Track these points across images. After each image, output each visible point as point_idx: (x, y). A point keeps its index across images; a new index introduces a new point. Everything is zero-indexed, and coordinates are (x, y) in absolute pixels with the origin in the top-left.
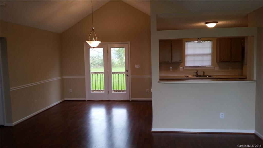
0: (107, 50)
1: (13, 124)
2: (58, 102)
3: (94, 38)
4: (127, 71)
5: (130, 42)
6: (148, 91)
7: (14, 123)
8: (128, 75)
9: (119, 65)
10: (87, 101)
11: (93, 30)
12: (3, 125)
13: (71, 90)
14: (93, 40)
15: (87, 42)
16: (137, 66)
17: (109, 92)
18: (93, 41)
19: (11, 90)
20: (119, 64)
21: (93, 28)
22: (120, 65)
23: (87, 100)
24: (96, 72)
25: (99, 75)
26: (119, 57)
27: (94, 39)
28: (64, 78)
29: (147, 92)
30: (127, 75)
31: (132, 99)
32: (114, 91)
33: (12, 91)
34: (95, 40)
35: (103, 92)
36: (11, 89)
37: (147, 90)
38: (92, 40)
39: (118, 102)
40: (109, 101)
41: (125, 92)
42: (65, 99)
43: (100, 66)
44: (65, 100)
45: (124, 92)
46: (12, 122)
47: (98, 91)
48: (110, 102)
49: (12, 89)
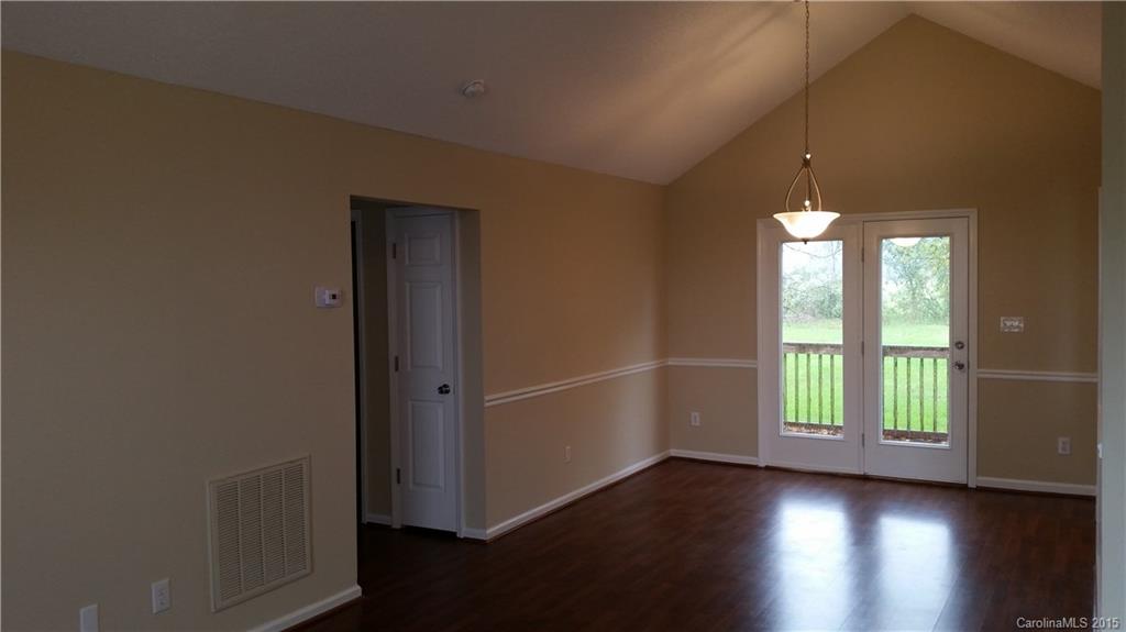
0: (863, 249)
1: (489, 531)
2: (647, 461)
3: (809, 199)
4: (957, 344)
5: (975, 210)
6: (1064, 449)
7: (492, 531)
8: (961, 366)
9: (901, 311)
10: (761, 468)
11: (806, 163)
12: (455, 534)
13: (696, 418)
14: (805, 207)
15: (775, 216)
16: (1014, 324)
17: (863, 435)
18: (803, 213)
19: (487, 404)
20: (903, 306)
21: (808, 156)
22: (909, 311)
23: (762, 464)
24: (800, 345)
25: (814, 357)
26: (901, 276)
27: (807, 203)
28: (670, 363)
29: (1060, 451)
30: (958, 366)
31: (980, 478)
32: (888, 434)
33: (489, 407)
34: (814, 208)
35: (839, 436)
36: (488, 401)
37: (1061, 440)
38: (799, 207)
39: (907, 489)
40: (865, 478)
41: (944, 445)
42: (674, 452)
43: (809, 317)
44: (673, 455)
45: (939, 441)
46: (485, 528)
47: (809, 426)
48: (869, 486)
49: (492, 399)
